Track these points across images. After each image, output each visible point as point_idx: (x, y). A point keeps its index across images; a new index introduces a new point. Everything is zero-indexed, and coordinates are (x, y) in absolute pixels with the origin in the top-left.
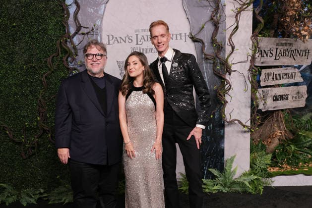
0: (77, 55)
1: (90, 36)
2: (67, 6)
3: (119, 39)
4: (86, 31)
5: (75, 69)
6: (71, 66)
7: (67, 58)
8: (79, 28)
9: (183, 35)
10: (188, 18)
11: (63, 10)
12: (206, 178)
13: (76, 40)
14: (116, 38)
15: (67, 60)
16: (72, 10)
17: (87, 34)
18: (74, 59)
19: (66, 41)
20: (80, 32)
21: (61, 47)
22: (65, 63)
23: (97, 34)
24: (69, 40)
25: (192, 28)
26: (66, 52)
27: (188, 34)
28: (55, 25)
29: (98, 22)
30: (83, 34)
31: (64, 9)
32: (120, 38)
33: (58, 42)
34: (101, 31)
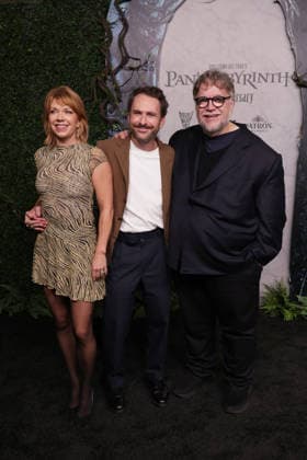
0: (120, 101)
1: (141, 72)
2: (109, 24)
3: (184, 78)
4: (135, 64)
5: (116, 122)
6: (111, 117)
7: (106, 105)
8: (125, 59)
9: (283, 75)
10: (292, 50)
11: (103, 30)
12: (303, 295)
13: (119, 77)
14: (180, 77)
15: (105, 108)
16: (116, 31)
17: (138, 68)
18: (115, 107)
19: (105, 79)
20: (127, 65)
21: (98, 88)
22: (102, 113)
23: (152, 69)
24: (109, 77)
25: (297, 65)
26: (104, 95)
27: (291, 73)
28: (89, 54)
29: (155, 52)
30: (131, 69)
31: (105, 29)
32: (187, 77)
33: (94, 79)
34: (158, 65)
